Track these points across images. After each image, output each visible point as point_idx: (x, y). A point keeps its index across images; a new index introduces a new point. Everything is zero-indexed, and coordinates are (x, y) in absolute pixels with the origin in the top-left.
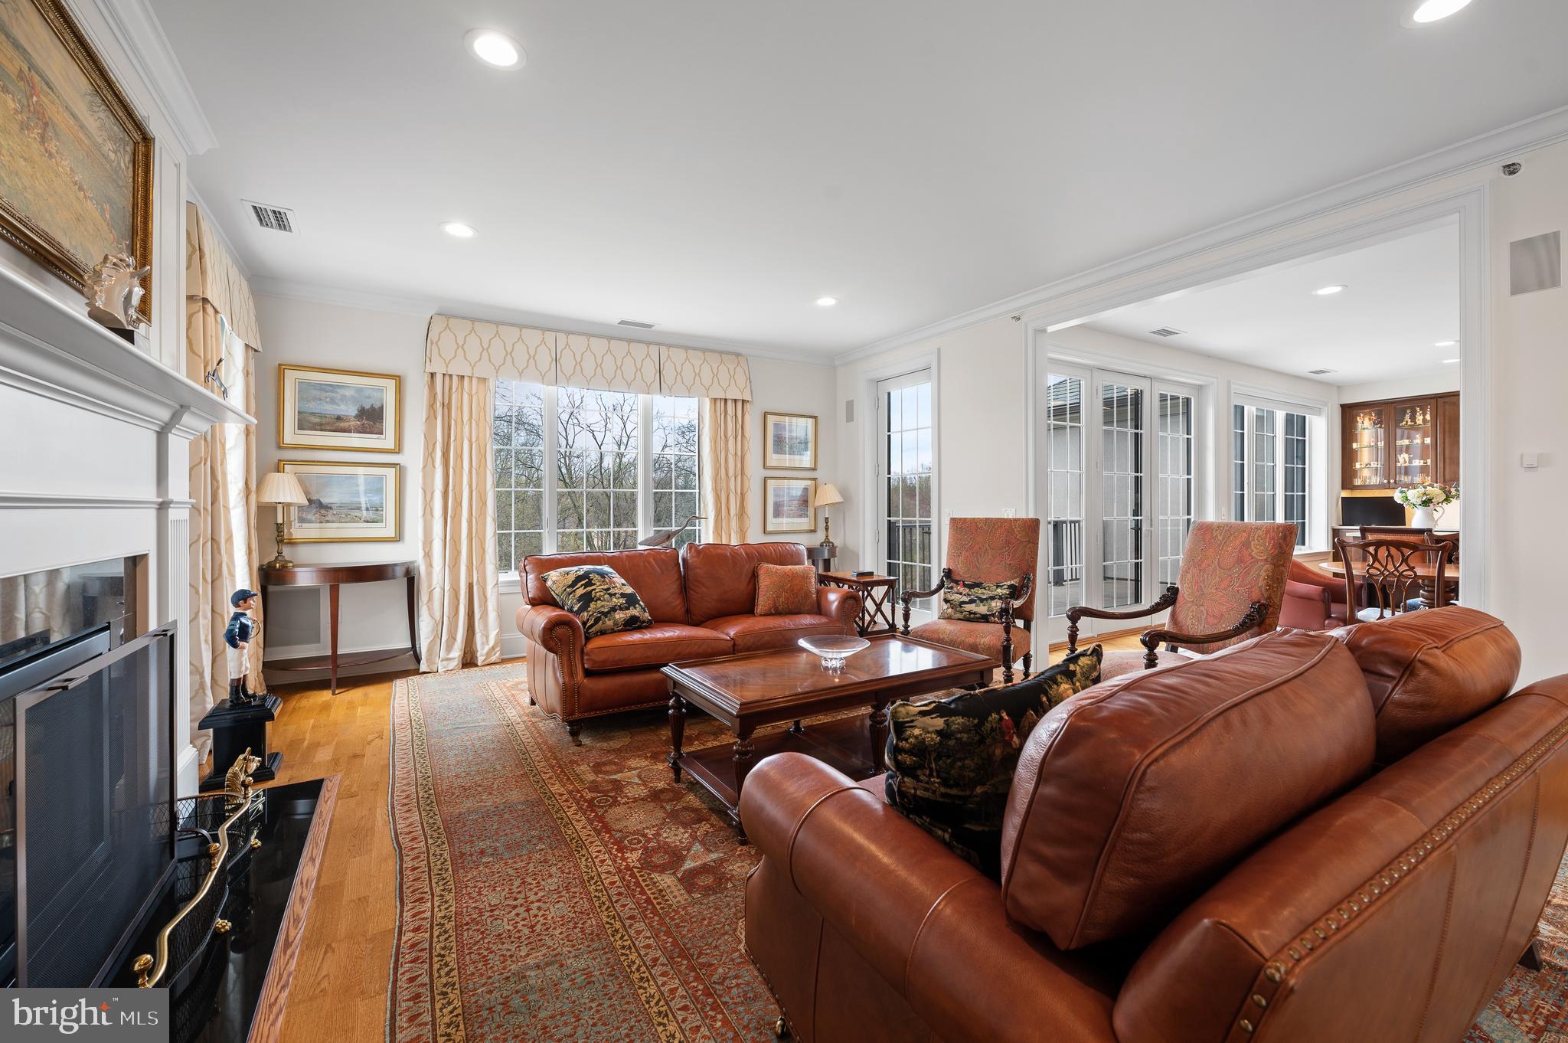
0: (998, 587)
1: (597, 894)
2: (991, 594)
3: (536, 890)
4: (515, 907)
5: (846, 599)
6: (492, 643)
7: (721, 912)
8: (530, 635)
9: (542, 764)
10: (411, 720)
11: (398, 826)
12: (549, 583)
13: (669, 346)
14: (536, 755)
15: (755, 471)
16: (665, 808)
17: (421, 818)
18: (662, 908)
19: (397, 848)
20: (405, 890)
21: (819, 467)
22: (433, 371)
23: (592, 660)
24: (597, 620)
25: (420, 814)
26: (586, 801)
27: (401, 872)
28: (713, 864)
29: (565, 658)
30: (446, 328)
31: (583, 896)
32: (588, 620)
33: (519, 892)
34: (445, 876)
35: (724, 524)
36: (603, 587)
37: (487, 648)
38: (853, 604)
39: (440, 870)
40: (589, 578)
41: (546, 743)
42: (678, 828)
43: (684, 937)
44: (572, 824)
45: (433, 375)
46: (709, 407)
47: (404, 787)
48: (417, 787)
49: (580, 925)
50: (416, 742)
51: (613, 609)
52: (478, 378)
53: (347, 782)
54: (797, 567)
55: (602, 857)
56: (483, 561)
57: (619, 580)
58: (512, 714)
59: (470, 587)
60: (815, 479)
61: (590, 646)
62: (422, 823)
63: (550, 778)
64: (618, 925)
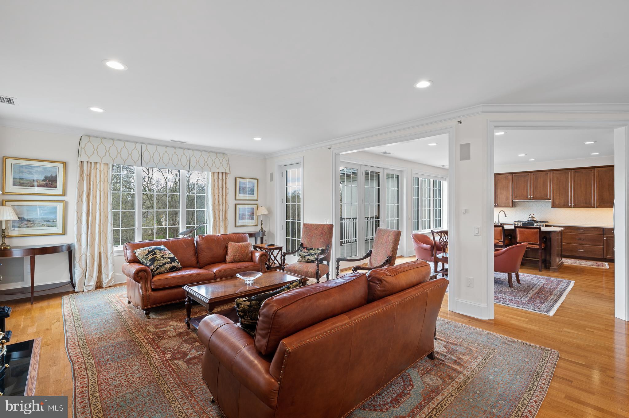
0: (318, 250)
1: (153, 369)
2: (315, 252)
3: (130, 370)
4: (121, 376)
5: (261, 256)
6: (110, 278)
7: (199, 370)
8: (128, 275)
9: (133, 327)
10: (72, 313)
11: (71, 354)
12: (137, 254)
13: (193, 150)
14: (130, 323)
15: (231, 202)
16: (183, 339)
17: (81, 351)
18: (177, 371)
19: (71, 362)
20: (76, 376)
21: (259, 199)
22: (82, 161)
23: (155, 285)
24: (158, 268)
25: (80, 349)
26: (151, 339)
27: (74, 370)
28: (198, 355)
29: (143, 284)
30: (88, 142)
31: (148, 370)
32: (154, 269)
33: (123, 372)
34: (92, 369)
35: (217, 224)
36: (160, 255)
37: (107, 280)
38: (265, 257)
39: (90, 368)
40: (154, 251)
41: (135, 318)
42: (187, 345)
43: (184, 379)
44: (145, 347)
45: (82, 162)
46: (211, 176)
47: (71, 340)
48: (78, 339)
49: (146, 379)
50: (76, 322)
51: (165, 264)
52: (104, 163)
53: (45, 340)
54: (244, 243)
55: (156, 357)
56: (106, 242)
57: (168, 252)
58: (120, 307)
59: (100, 254)
60: (257, 204)
61: (154, 279)
62: (81, 352)
63: (136, 331)
64: (161, 378)
